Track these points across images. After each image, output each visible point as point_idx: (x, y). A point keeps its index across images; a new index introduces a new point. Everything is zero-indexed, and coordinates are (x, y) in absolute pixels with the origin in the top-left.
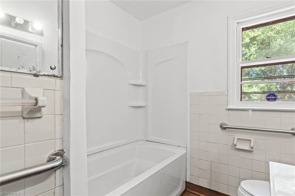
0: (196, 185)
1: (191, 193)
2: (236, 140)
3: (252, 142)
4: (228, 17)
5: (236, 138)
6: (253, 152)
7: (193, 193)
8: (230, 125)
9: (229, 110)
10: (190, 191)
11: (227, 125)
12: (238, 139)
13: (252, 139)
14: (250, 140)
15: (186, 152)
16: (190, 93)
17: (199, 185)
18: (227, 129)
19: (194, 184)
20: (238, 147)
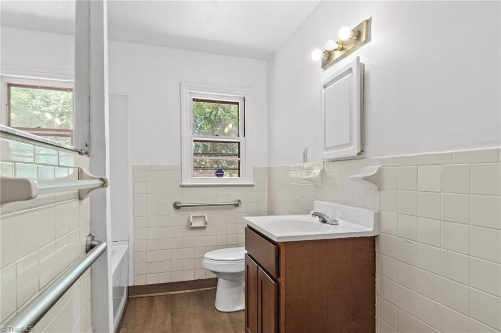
0: (143, 286)
1: (137, 298)
2: (191, 218)
3: (206, 217)
4: (180, 83)
5: (191, 216)
6: (207, 228)
7: (139, 298)
8: (184, 203)
9: (183, 186)
10: (136, 296)
11: (181, 204)
12: (193, 217)
13: (206, 215)
14: (204, 216)
15: (127, 246)
16: (133, 167)
17: (148, 284)
18: (182, 208)
19: (141, 286)
20: (194, 225)
